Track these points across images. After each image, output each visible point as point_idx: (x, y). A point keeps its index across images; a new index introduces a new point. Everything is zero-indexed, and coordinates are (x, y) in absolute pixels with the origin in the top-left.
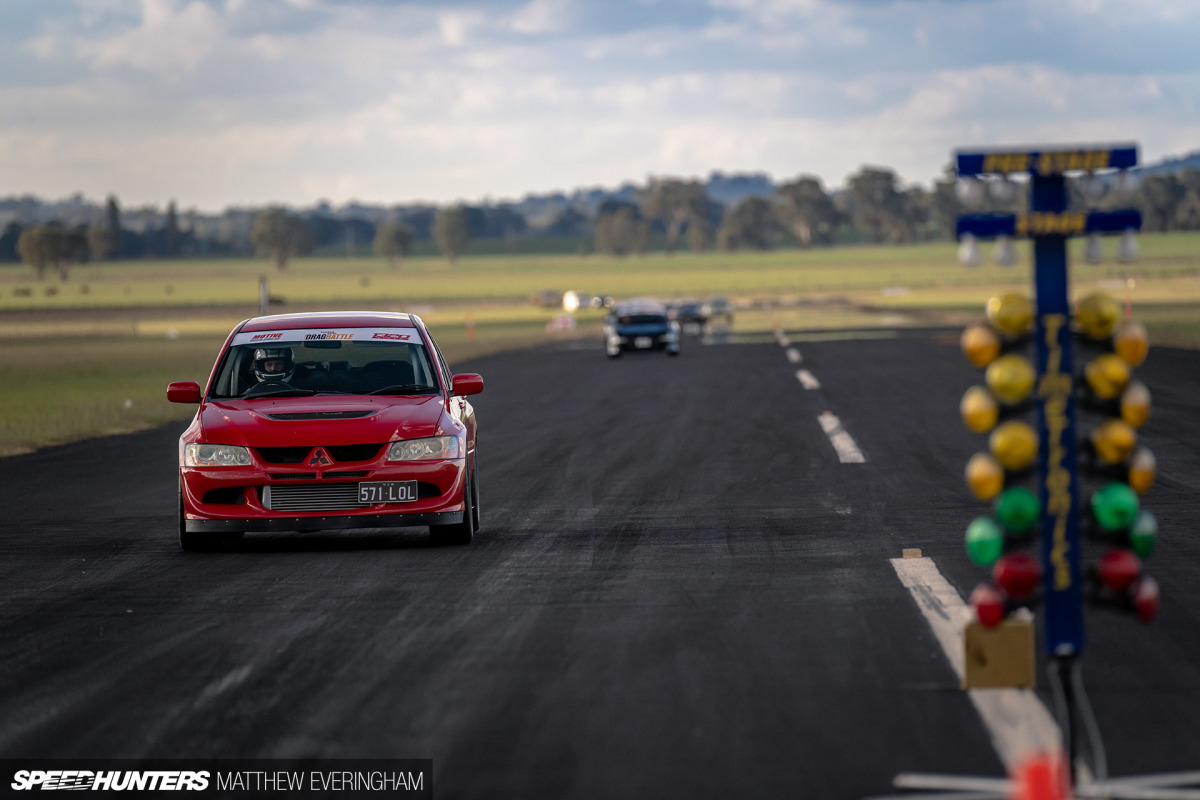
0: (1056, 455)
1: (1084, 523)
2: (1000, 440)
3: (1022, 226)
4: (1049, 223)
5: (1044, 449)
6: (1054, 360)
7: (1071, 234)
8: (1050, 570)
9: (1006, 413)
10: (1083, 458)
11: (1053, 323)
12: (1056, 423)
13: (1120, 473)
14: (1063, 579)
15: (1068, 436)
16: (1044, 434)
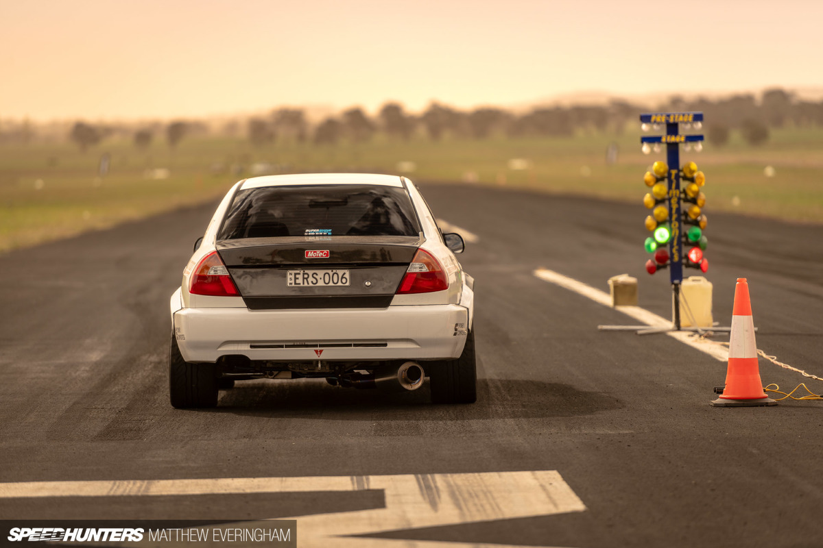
0: (674, 216)
1: (684, 239)
2: (657, 211)
3: (664, 140)
4: (673, 139)
5: (670, 215)
6: (674, 186)
7: (681, 142)
8: (672, 254)
9: (658, 202)
10: (683, 218)
11: (674, 172)
12: (675, 206)
13: (696, 223)
14: (676, 258)
15: (678, 210)
16: (670, 209)
